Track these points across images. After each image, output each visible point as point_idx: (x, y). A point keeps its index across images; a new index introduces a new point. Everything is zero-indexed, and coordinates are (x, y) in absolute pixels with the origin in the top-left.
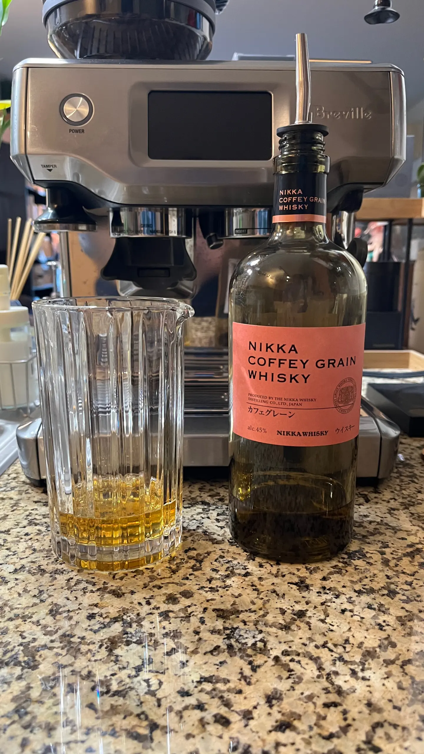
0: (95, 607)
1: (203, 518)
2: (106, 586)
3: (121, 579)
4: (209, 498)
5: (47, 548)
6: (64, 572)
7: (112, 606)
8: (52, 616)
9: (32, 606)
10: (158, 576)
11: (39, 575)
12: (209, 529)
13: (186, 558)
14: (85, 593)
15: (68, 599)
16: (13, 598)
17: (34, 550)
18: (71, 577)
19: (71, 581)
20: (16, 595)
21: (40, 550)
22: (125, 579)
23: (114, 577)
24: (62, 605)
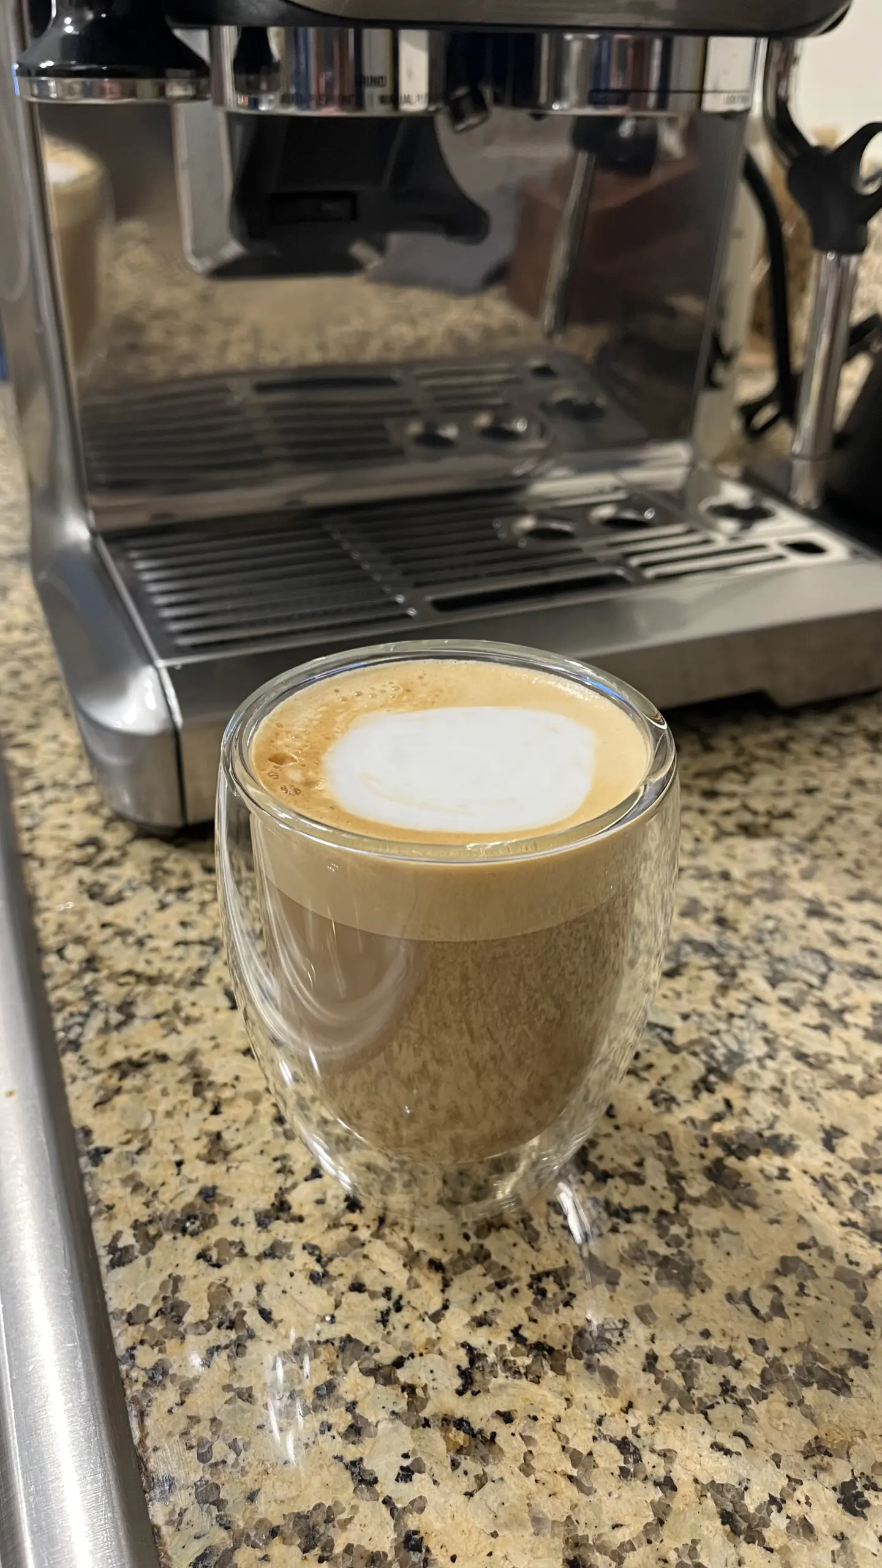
0: (827, 1459)
1: (749, 1006)
2: (769, 1354)
3: (778, 1309)
4: (688, 922)
5: (466, 1248)
6: (608, 1336)
7: (863, 1435)
8: (750, 1540)
9: (661, 1522)
10: (854, 1267)
11: (551, 1374)
12: (801, 1044)
13: (855, 1174)
14: (742, 1404)
15: (727, 1452)
16: (574, 1507)
17: (435, 1265)
18: (645, 1348)
19: (659, 1366)
20: (570, 1492)
21: (453, 1263)
22: (790, 1311)
23: (756, 1312)
24: (734, 1482)
